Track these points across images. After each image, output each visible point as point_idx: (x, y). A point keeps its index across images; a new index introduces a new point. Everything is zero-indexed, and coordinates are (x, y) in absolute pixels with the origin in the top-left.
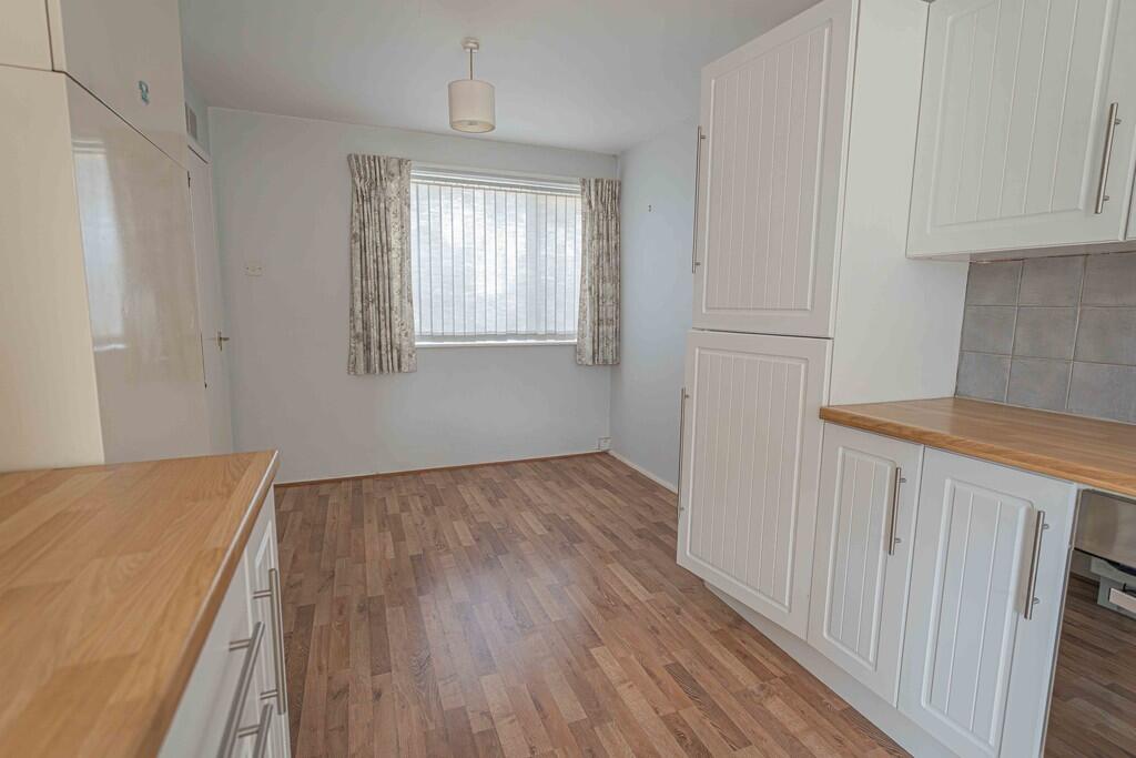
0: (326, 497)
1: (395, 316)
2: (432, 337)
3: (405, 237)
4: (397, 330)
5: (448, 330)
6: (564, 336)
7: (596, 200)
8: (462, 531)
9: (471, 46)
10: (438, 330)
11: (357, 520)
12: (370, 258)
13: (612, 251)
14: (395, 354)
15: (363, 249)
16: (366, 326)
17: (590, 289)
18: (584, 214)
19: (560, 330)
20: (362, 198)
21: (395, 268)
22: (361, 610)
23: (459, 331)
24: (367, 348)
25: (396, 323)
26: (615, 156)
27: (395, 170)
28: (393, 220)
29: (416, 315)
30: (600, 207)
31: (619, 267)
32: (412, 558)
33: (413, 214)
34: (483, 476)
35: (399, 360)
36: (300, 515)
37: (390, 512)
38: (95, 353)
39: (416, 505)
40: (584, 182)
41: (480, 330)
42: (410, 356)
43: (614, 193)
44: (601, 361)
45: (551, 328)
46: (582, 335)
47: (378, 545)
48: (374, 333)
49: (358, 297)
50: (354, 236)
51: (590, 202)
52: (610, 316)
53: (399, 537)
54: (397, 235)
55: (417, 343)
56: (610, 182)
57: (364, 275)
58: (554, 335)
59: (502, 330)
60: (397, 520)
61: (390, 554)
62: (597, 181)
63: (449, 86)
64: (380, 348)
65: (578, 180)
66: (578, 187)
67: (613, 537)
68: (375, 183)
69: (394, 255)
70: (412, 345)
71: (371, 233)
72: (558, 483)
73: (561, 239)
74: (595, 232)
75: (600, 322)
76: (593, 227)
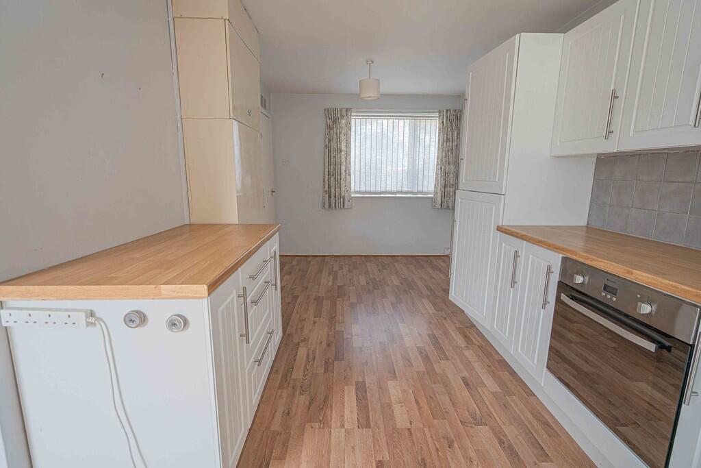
0: (310, 262)
1: (342, 182)
2: (360, 192)
3: (348, 146)
4: (343, 189)
5: (368, 189)
6: (427, 193)
7: (446, 121)
8: (363, 280)
9: (370, 62)
10: (363, 189)
11: (320, 271)
12: (332, 155)
13: (454, 148)
14: (342, 200)
15: (329, 151)
16: (329, 187)
17: (441, 168)
18: (440, 129)
19: (425, 190)
20: (330, 128)
21: (343, 160)
22: (315, 299)
23: (373, 189)
24: (330, 197)
25: (343, 185)
26: (459, 96)
27: (344, 114)
28: (343, 137)
29: (352, 182)
30: (449, 125)
31: (458, 156)
32: (338, 286)
33: (353, 134)
34: (380, 260)
35: (344, 203)
36: (298, 267)
37: (334, 269)
38: (237, 196)
39: (346, 268)
40: (440, 112)
41: (383, 190)
42: (349, 201)
43: (457, 117)
44: (445, 207)
45: (420, 189)
46: (436, 193)
47: (326, 280)
48: (333, 190)
49: (327, 173)
50: (326, 146)
51: (443, 122)
52: (451, 183)
53: (335, 279)
54: (345, 144)
55: (352, 195)
56: (455, 111)
57: (329, 164)
58: (422, 193)
59: (394, 189)
60: (336, 272)
61: (330, 284)
62: (447, 111)
63: (360, 81)
64: (335, 197)
65: (437, 111)
66: (437, 115)
67: (431, 290)
68: (335, 121)
69: (343, 153)
70: (350, 196)
71: (332, 144)
72: (415, 266)
73: (427, 142)
74: (445, 138)
75: (445, 186)
76: (444, 135)
